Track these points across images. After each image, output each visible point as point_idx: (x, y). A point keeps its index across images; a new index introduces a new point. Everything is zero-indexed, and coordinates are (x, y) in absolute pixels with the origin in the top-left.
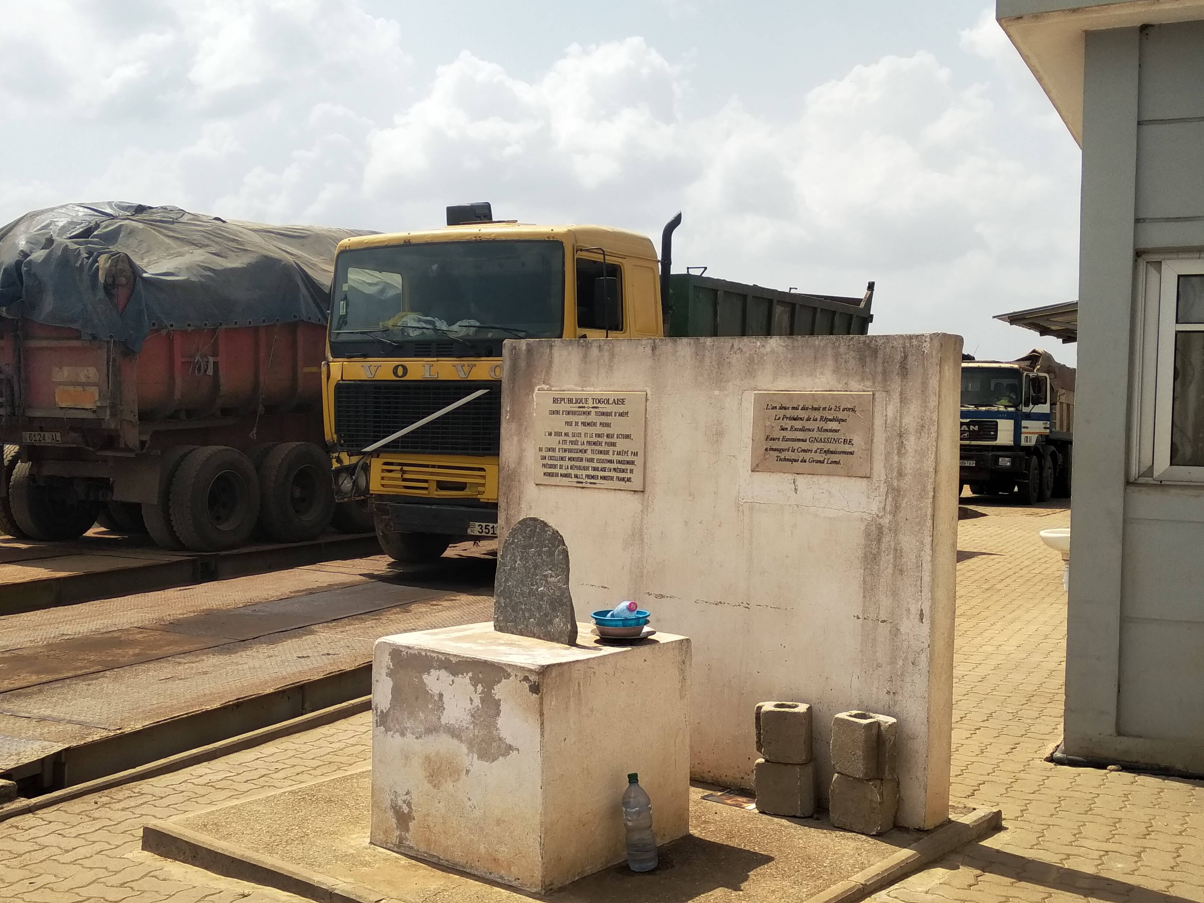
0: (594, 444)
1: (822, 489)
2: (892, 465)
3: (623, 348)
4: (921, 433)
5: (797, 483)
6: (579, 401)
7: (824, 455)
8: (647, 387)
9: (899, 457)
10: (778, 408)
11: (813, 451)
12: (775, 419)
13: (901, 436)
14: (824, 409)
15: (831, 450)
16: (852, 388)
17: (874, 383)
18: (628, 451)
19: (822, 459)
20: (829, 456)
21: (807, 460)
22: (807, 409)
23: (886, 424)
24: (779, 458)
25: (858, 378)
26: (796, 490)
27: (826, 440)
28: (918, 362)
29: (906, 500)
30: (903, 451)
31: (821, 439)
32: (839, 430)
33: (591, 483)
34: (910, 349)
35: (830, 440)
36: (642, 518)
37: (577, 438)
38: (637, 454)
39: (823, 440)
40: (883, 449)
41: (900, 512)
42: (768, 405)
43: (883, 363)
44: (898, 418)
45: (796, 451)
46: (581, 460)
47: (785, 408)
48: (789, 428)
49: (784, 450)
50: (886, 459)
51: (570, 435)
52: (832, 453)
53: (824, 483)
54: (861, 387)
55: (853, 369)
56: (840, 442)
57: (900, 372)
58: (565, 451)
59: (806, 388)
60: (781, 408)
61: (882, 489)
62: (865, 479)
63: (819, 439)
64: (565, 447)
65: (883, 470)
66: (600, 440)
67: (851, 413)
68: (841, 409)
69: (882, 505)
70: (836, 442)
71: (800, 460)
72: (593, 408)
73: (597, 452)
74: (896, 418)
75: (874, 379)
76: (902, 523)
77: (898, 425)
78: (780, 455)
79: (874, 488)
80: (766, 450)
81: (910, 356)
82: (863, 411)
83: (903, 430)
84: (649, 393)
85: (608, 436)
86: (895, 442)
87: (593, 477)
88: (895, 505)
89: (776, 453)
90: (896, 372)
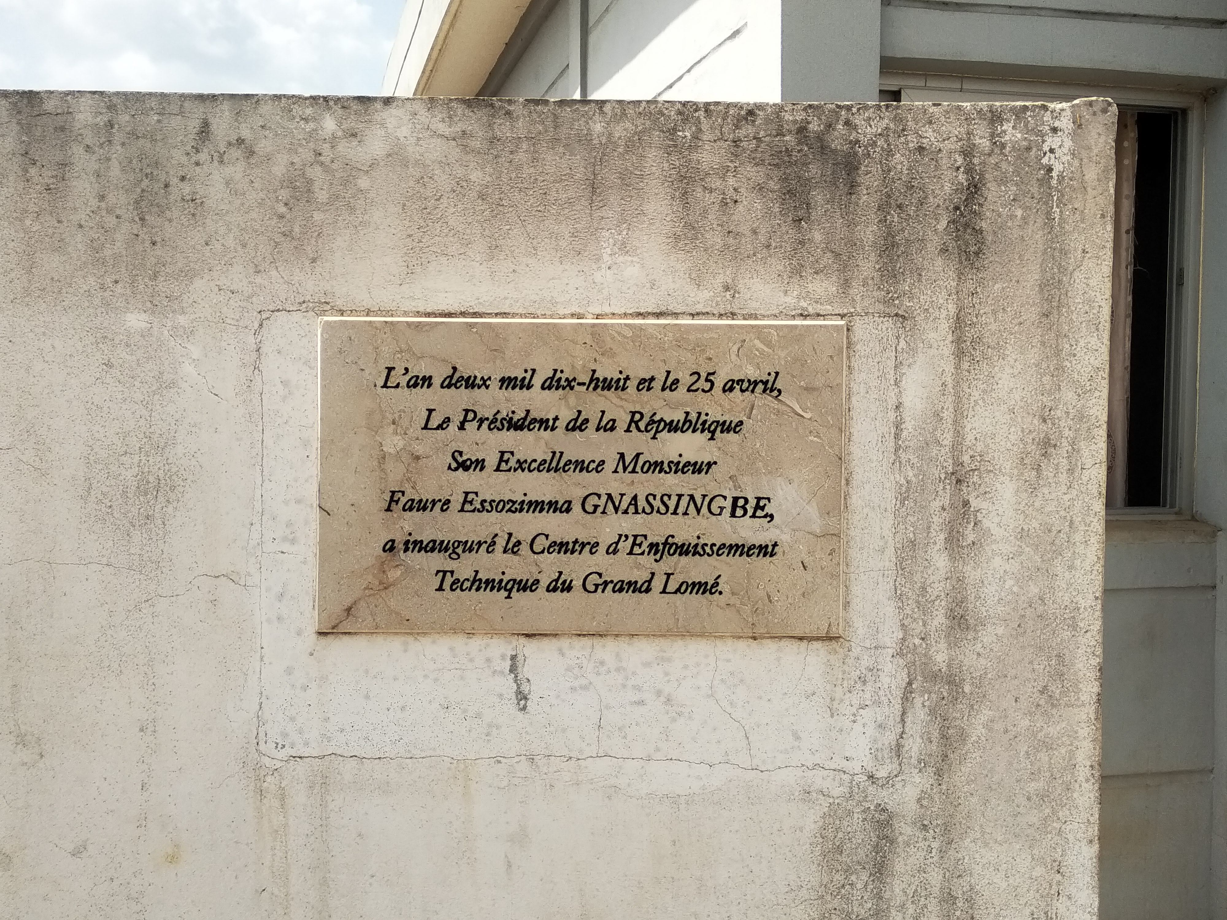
1: (637, 688)
2: (924, 589)
4: (1038, 469)
5: (525, 671)
7: (648, 561)
9: (952, 558)
10: (437, 381)
11: (602, 549)
12: (426, 427)
13: (959, 481)
14: (646, 384)
15: (678, 540)
16: (754, 305)
17: (846, 284)
19: (641, 576)
20: (670, 562)
21: (577, 584)
22: (570, 384)
23: (897, 436)
24: (449, 580)
25: (778, 265)
26: (522, 697)
27: (657, 503)
28: (1026, 208)
29: (986, 714)
30: (971, 537)
31: (635, 498)
32: (709, 465)
34: (993, 160)
35: (672, 504)
39: (642, 503)
40: (888, 533)
41: (963, 759)
42: (390, 369)
43: (882, 208)
44: (948, 415)
45: (524, 548)
47: (470, 383)
48: (492, 461)
49: (470, 547)
50: (900, 565)
52: (683, 550)
53: (647, 665)
54: (790, 300)
55: (755, 232)
56: (715, 509)
57: (951, 245)
59: (554, 303)
60: (450, 383)
61: (885, 680)
62: (816, 645)
63: (626, 500)
65: (890, 609)
67: (760, 399)
68: (719, 383)
69: (890, 738)
70: (698, 511)
71: (544, 583)
74: (938, 415)
75: (844, 268)
76: (974, 800)
77: (947, 439)
78: (450, 565)
79: (855, 674)
80: (390, 547)
81: (992, 186)
82: (808, 389)
83: (966, 459)
86: (937, 504)
88: (944, 736)
89: (438, 561)
90: (934, 243)
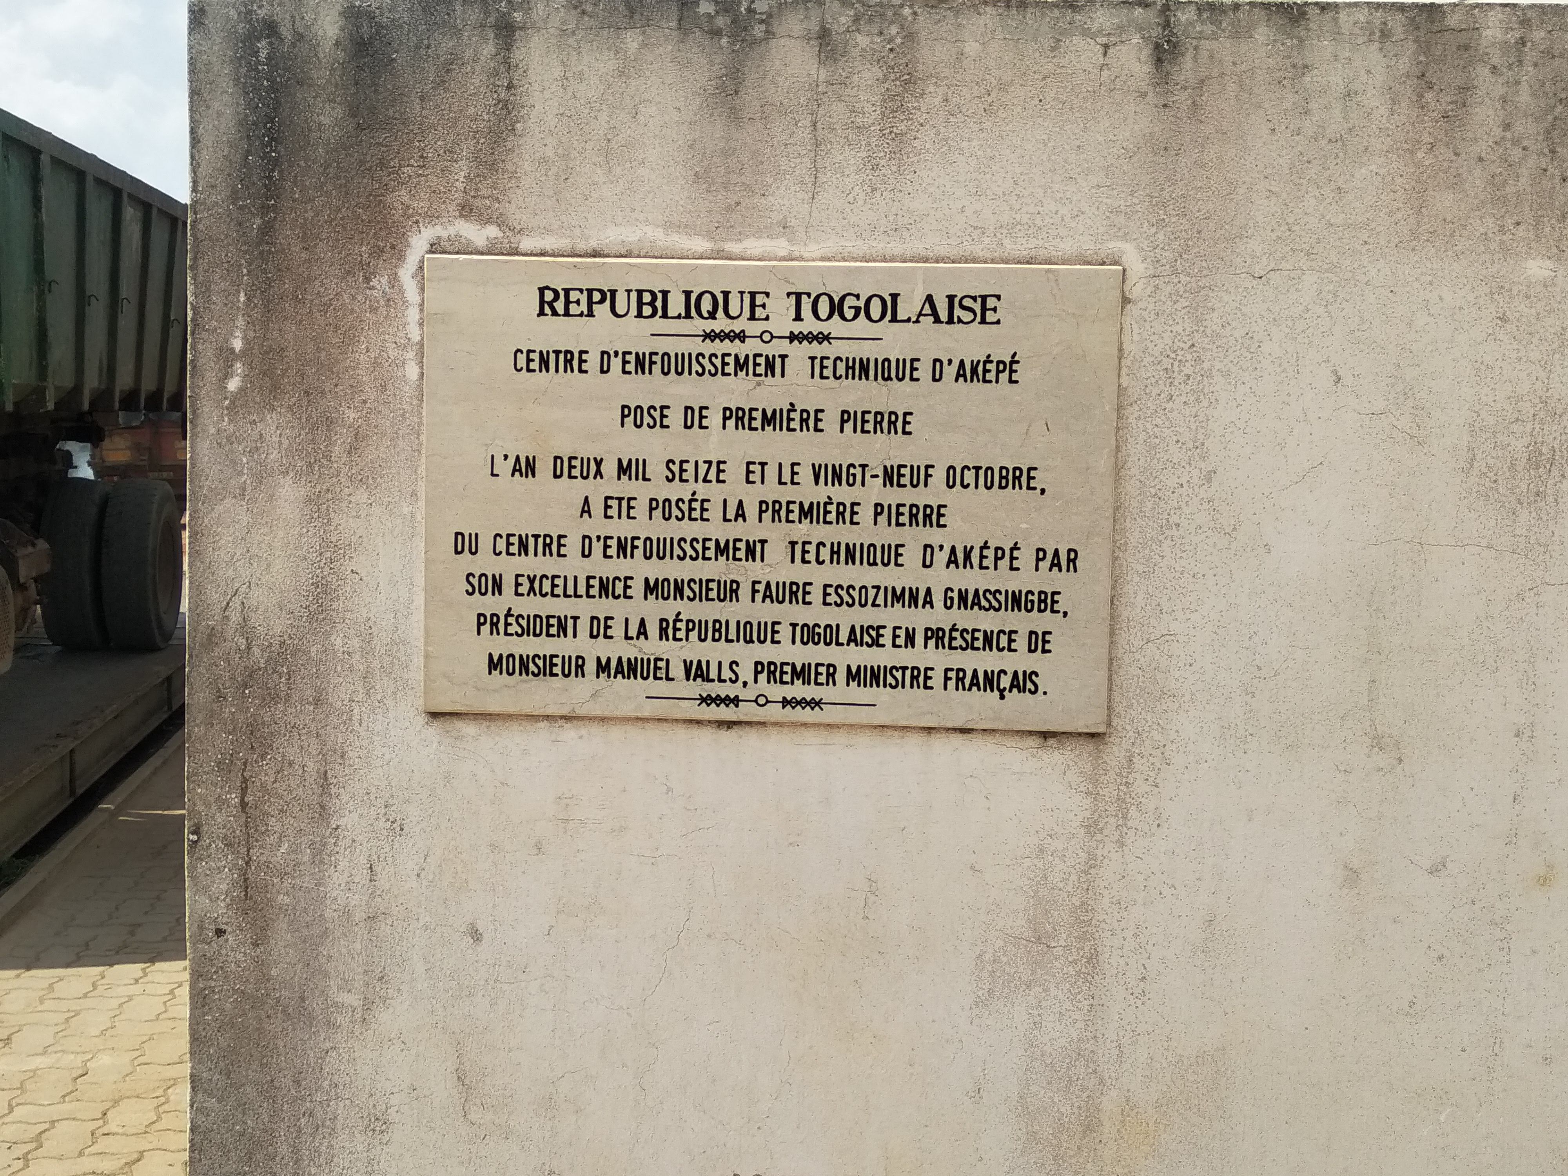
0: (806, 513)
3: (971, 47)
6: (706, 305)
8: (1125, 237)
18: (1015, 548)
33: (785, 702)
36: (1092, 863)
37: (701, 488)
38: (1072, 561)
46: (730, 591)
51: (656, 470)
58: (624, 548)
64: (621, 528)
66: (842, 493)
72: (792, 337)
73: (825, 554)
84: (1136, 266)
85: (891, 476)
87: (801, 673)
